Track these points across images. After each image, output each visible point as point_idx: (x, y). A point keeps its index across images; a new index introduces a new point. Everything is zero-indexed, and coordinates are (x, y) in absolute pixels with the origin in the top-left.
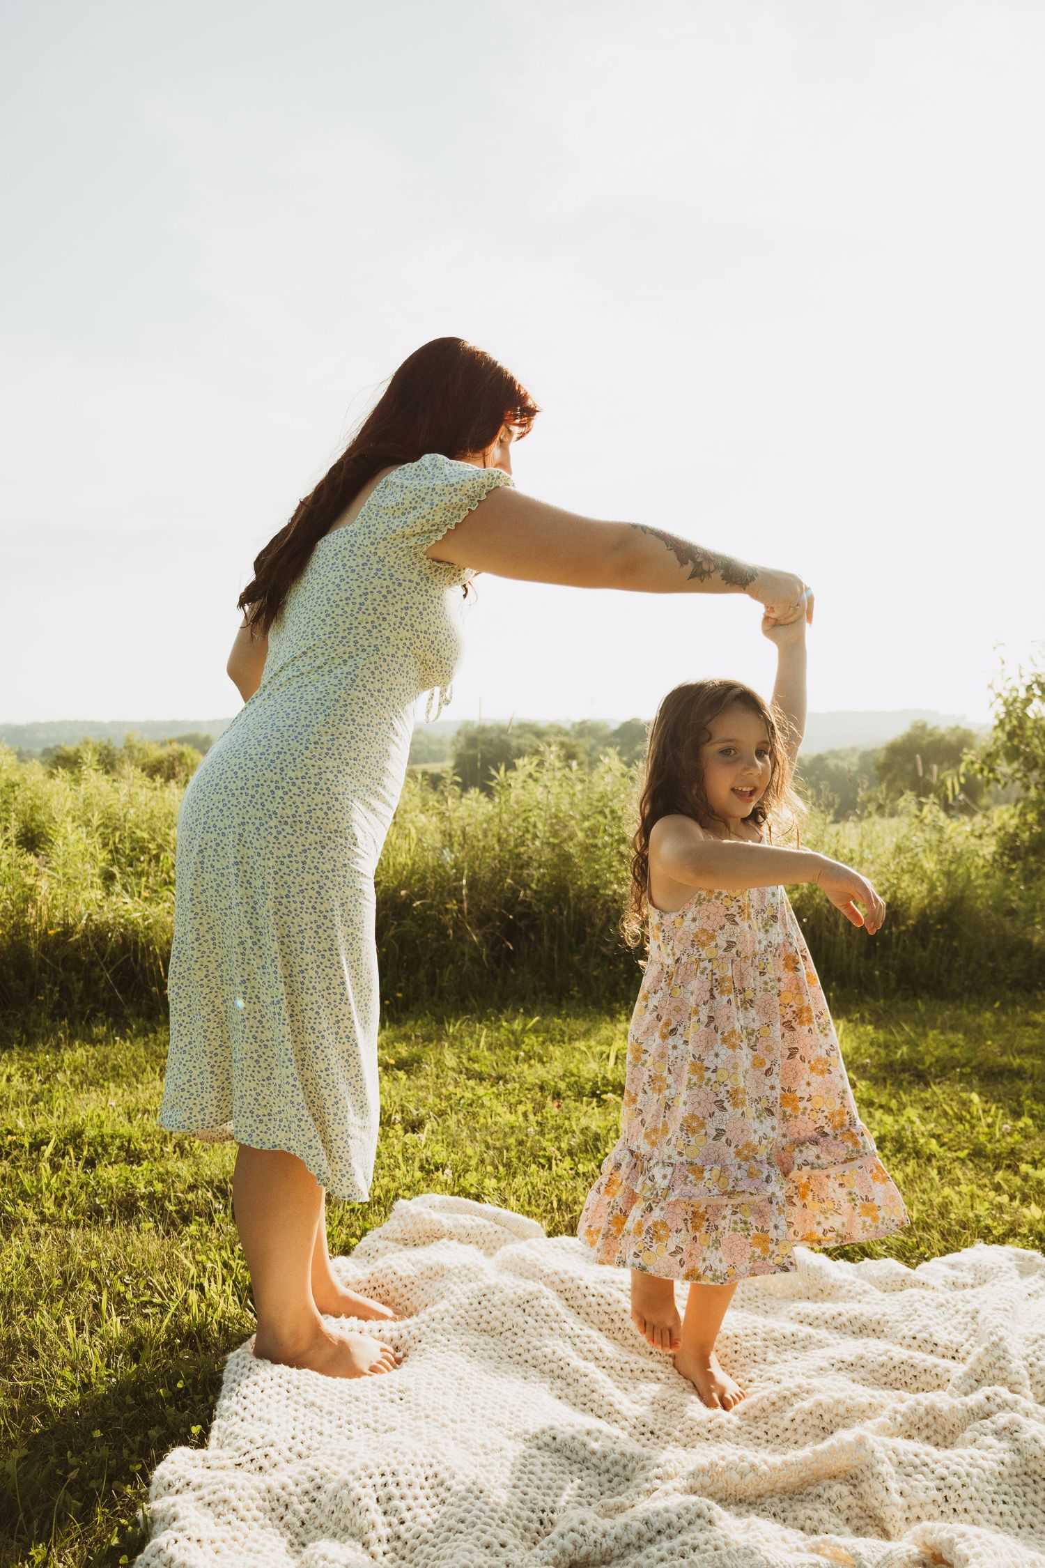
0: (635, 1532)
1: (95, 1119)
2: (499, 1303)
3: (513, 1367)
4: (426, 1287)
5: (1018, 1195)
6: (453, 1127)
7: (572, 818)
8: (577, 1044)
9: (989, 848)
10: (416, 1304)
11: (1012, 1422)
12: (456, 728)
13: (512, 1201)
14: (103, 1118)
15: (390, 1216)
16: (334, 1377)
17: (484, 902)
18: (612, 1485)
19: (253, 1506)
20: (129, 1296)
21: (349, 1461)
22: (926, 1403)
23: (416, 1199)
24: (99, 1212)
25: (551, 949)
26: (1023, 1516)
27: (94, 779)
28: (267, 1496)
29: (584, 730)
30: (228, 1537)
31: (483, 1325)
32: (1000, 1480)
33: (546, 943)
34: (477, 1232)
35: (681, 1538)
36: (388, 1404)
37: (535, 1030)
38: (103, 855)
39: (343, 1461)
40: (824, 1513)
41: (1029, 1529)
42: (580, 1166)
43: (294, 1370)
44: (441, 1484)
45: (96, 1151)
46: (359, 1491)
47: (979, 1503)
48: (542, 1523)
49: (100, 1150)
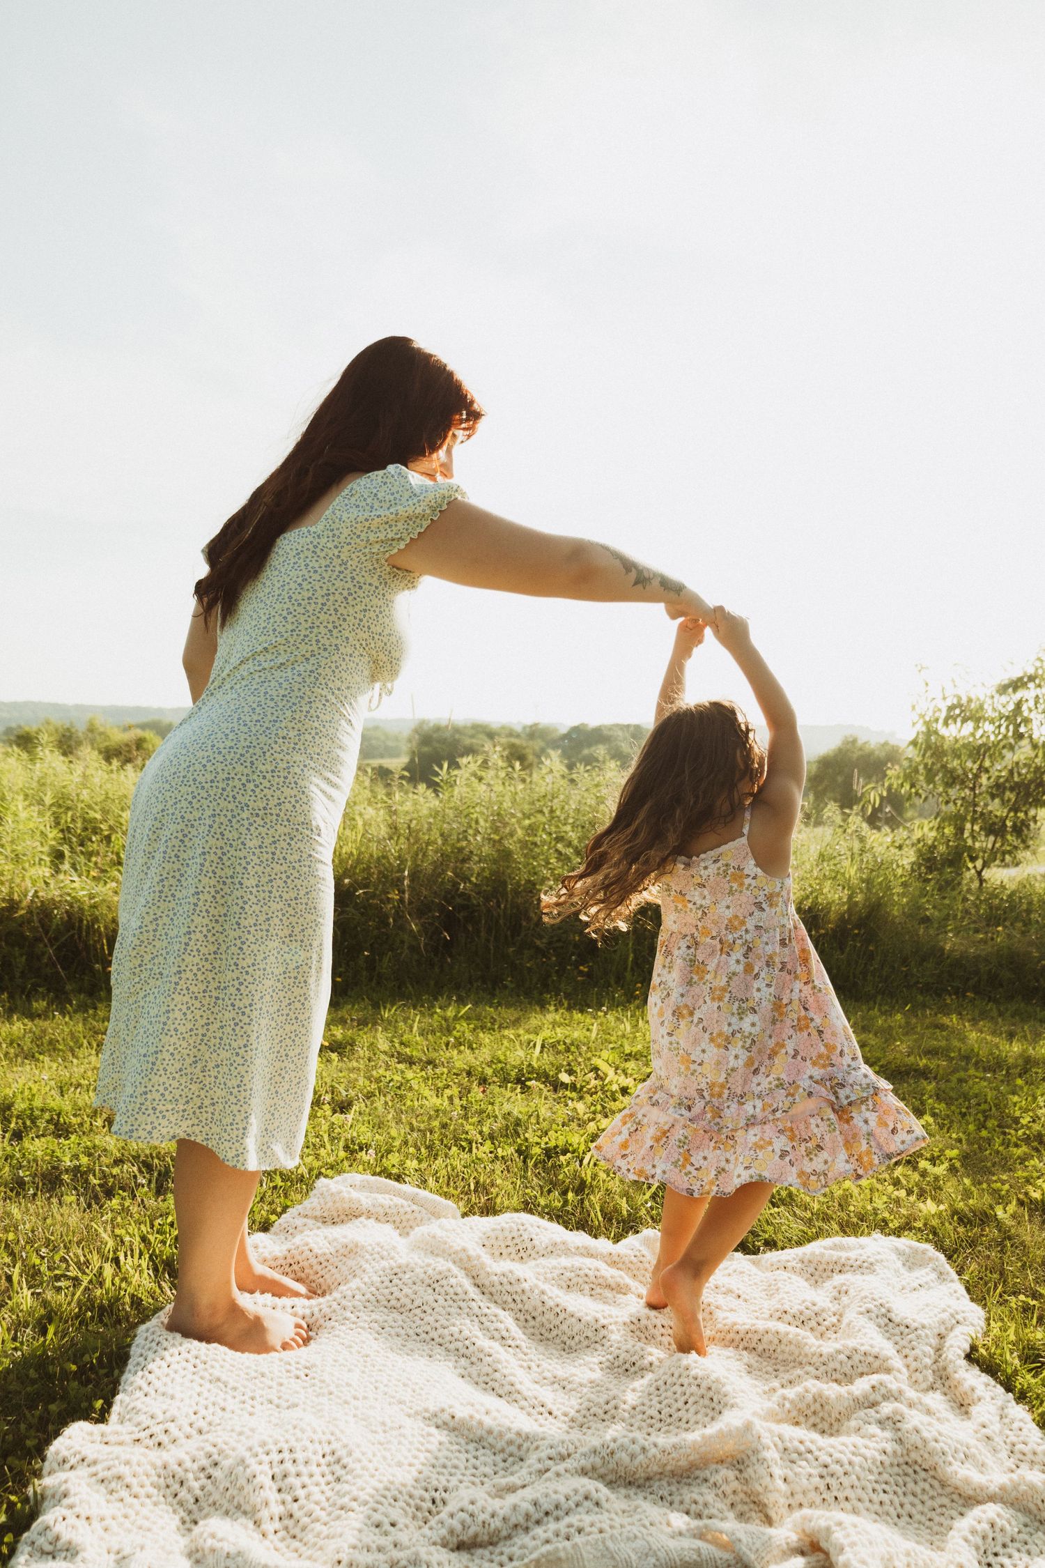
0: (523, 1513)
1: (27, 1092)
2: (410, 1281)
3: (418, 1345)
4: (340, 1265)
5: (916, 1190)
6: (381, 1109)
7: (513, 815)
8: (506, 1032)
9: (908, 858)
10: (329, 1281)
11: (895, 1412)
12: (413, 725)
13: (431, 1182)
14: (35, 1091)
15: (311, 1194)
16: (243, 1352)
17: (425, 892)
18: (507, 1464)
19: (147, 1483)
20: (44, 1268)
21: (248, 1438)
22: (814, 1390)
23: (338, 1178)
24: (21, 1183)
25: (488, 940)
26: (902, 1505)
27: (51, 760)
28: (162, 1472)
29: (534, 732)
30: (119, 1514)
31: (393, 1302)
32: (881, 1469)
33: (483, 934)
34: (395, 1211)
35: (567, 1520)
36: (292, 1380)
37: (467, 1018)
38: (53, 834)
39: (243, 1438)
40: (710, 1497)
41: (907, 1519)
42: (500, 1150)
43: (204, 1344)
44: (338, 1461)
45: (24, 1123)
46: (255, 1468)
47: (859, 1491)
48: (434, 1502)
49: (28, 1123)
